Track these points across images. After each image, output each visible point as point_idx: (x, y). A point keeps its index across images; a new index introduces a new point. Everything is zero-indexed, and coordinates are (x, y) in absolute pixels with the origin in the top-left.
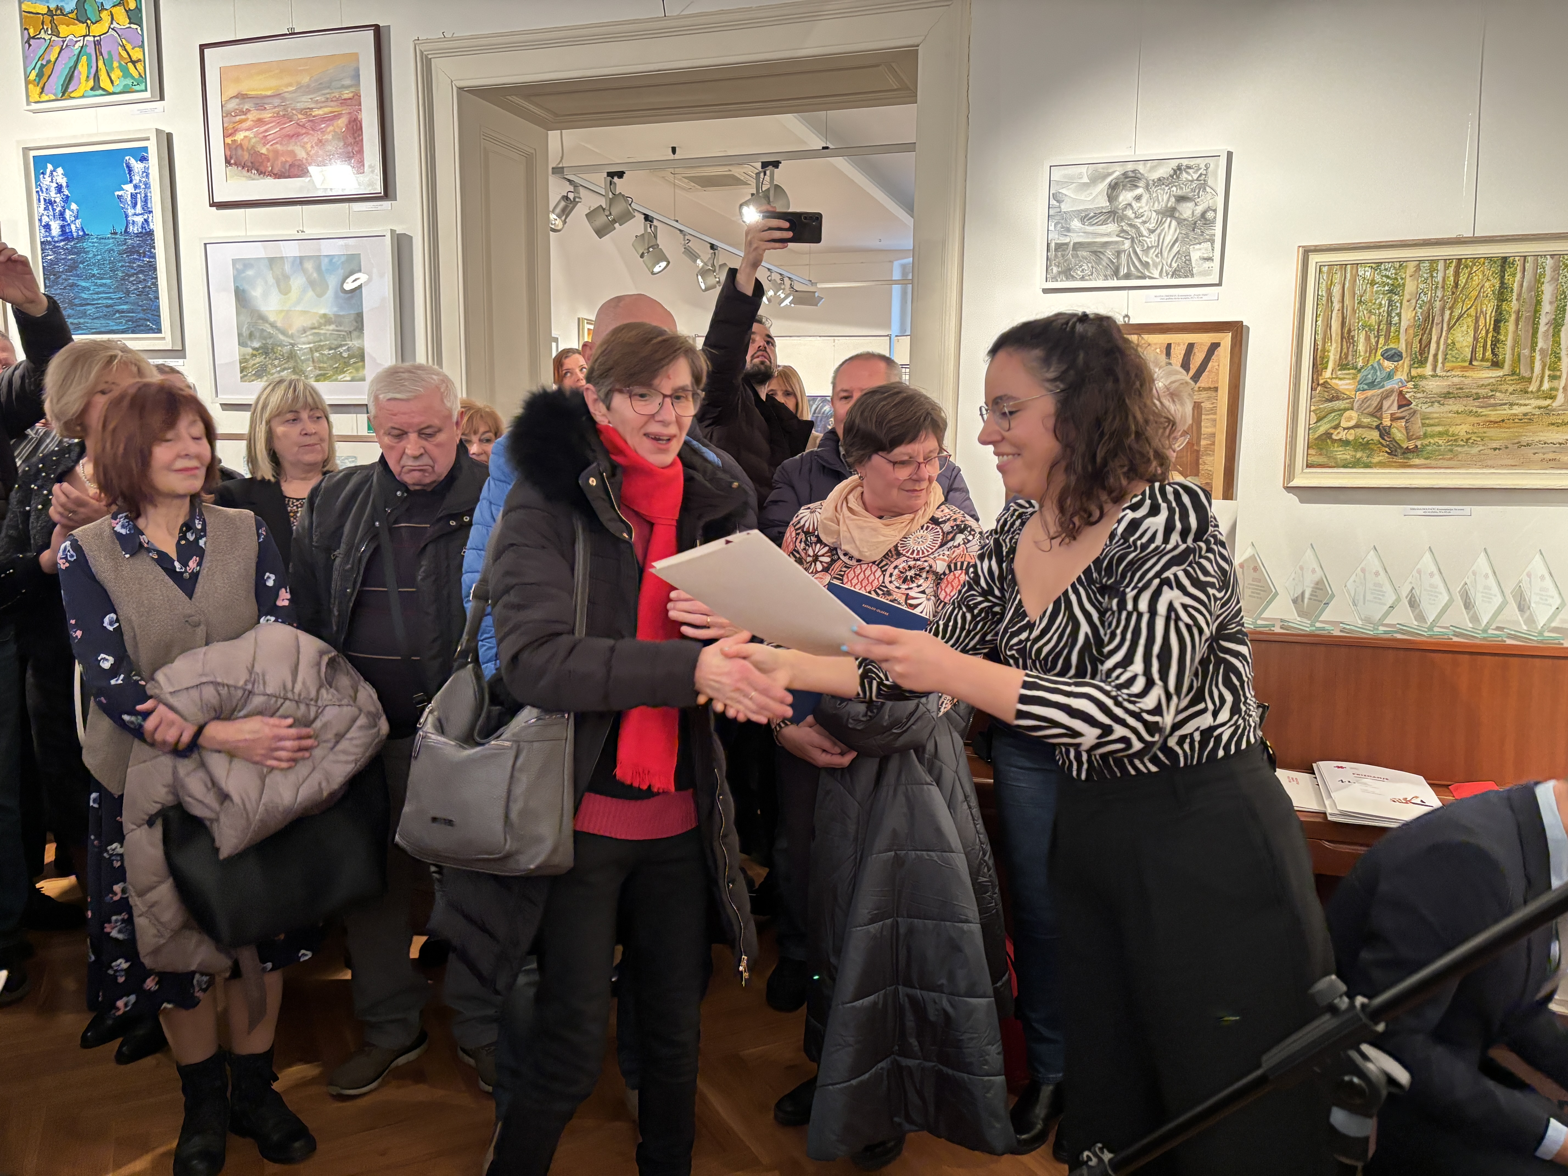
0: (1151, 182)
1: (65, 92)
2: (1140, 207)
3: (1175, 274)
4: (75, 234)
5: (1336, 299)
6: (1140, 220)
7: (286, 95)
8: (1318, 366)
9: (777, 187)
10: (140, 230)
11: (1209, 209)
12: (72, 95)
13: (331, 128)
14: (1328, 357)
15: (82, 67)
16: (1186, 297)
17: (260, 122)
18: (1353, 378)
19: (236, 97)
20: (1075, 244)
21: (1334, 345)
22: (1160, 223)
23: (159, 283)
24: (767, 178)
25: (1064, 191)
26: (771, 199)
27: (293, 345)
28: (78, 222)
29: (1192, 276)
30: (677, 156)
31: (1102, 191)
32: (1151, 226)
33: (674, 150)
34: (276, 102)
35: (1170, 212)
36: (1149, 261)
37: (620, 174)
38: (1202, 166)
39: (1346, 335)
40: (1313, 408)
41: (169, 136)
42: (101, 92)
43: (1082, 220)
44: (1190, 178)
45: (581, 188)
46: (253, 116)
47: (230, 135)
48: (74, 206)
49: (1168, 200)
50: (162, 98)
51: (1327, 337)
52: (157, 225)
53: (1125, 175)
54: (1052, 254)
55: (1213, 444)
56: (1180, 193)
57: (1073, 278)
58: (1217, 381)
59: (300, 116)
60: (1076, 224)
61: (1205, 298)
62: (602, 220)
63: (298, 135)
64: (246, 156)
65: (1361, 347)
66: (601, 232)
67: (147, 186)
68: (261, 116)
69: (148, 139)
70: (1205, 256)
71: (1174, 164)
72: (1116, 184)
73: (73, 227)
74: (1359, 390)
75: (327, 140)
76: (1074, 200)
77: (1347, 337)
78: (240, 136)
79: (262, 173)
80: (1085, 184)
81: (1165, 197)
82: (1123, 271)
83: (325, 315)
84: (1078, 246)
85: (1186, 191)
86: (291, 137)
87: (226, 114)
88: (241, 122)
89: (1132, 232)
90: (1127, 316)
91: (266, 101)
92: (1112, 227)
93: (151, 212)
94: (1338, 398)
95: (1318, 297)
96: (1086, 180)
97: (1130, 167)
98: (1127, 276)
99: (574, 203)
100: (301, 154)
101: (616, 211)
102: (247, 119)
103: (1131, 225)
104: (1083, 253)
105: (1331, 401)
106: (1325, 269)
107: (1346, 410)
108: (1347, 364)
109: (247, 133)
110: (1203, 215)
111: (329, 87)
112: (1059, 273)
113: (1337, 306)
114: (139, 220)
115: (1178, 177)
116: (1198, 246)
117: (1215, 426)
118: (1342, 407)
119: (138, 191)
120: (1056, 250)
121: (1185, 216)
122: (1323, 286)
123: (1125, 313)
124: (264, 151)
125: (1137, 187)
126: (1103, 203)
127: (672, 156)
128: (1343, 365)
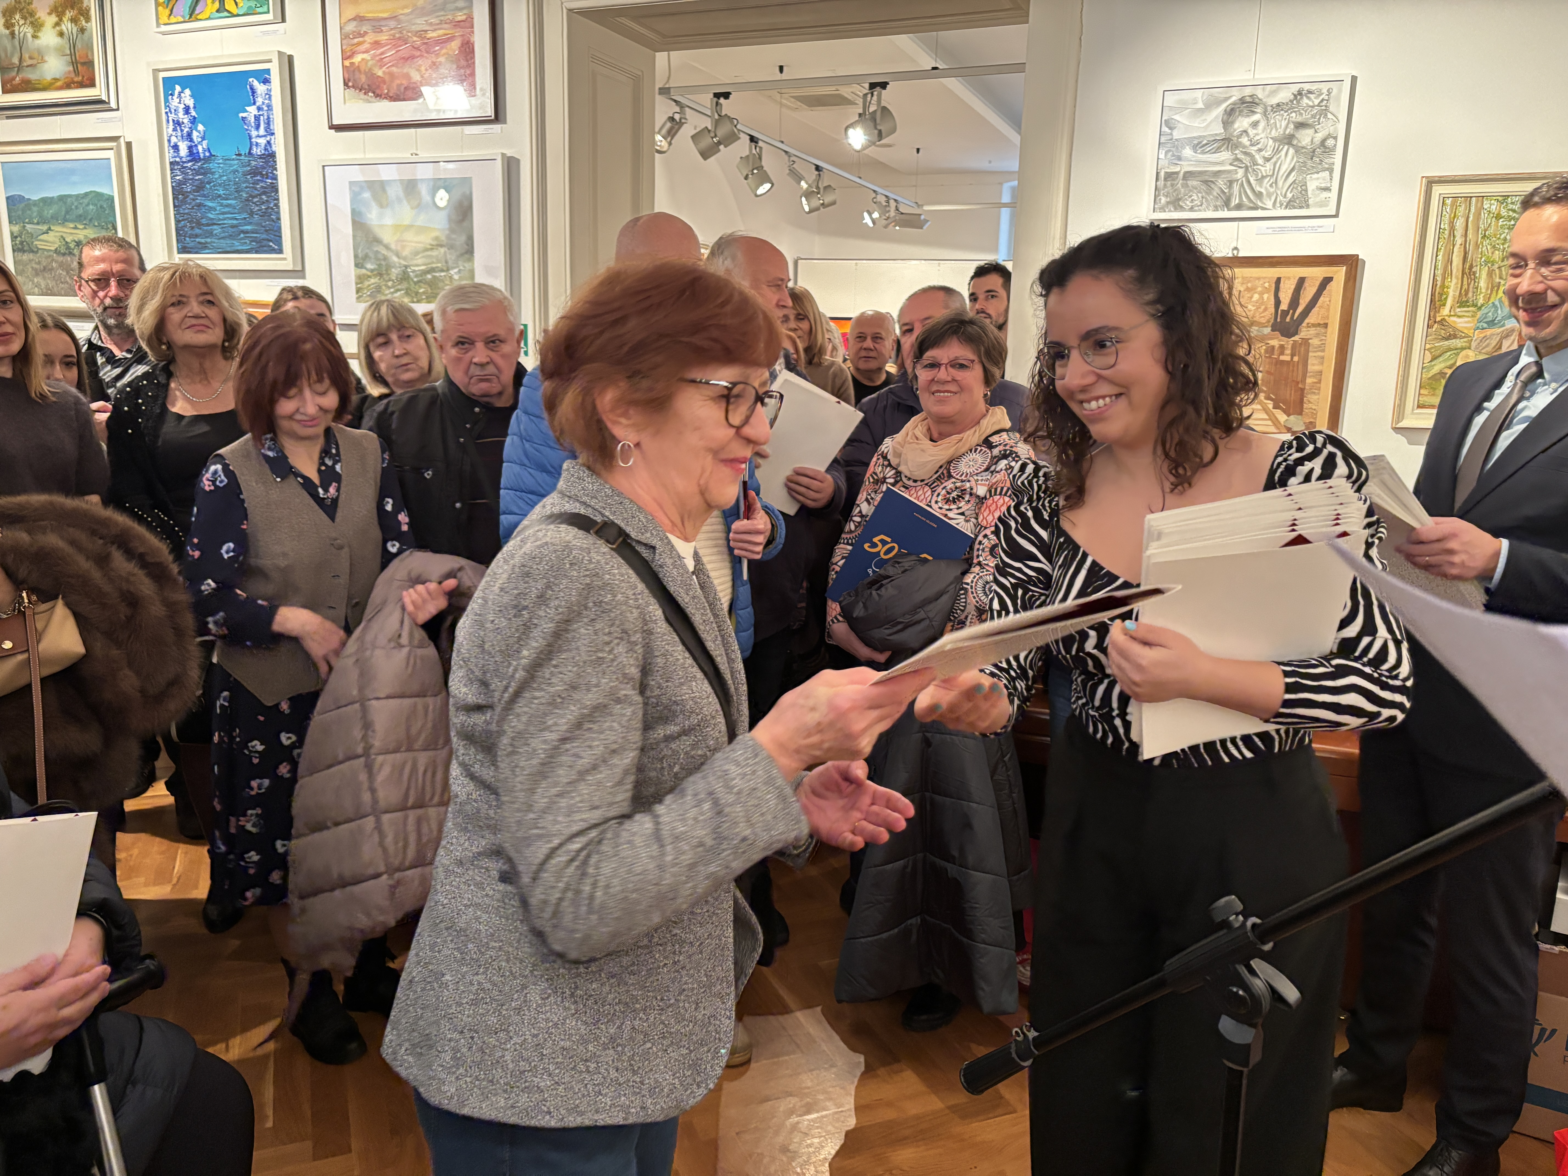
0: (1269, 108)
1: (192, 15)
2: (1257, 134)
3: (1289, 205)
4: (202, 155)
5: (1459, 233)
6: (1255, 148)
7: (402, 17)
8: (1436, 303)
9: (884, 109)
10: (263, 152)
11: (1329, 136)
12: (199, 17)
13: (444, 51)
14: (1447, 294)
16: (1299, 229)
17: (377, 44)
18: (1473, 316)
19: (354, 19)
20: (1186, 173)
21: (1454, 281)
22: (1278, 151)
23: (281, 204)
24: (875, 98)
25: (1177, 117)
26: (878, 121)
27: (406, 267)
28: (205, 143)
29: (1308, 206)
30: (785, 76)
31: (1216, 117)
32: (1267, 154)
33: (781, 69)
34: (392, 24)
35: (1288, 140)
36: (1263, 190)
37: (726, 95)
38: (1325, 91)
39: (1467, 271)
40: (1428, 346)
41: (290, 58)
42: (226, 14)
43: (1195, 148)
44: (1311, 104)
45: (687, 109)
46: (370, 38)
47: (349, 58)
48: (201, 127)
49: (1287, 127)
50: (283, 20)
51: (1447, 272)
52: (280, 148)
53: (1242, 101)
54: (1161, 183)
55: (1320, 382)
56: (1300, 119)
57: (1182, 209)
58: (1328, 318)
59: (415, 39)
60: (1188, 152)
61: (1320, 230)
62: (707, 141)
63: (413, 57)
64: (363, 78)
65: (1482, 284)
66: (706, 154)
67: (270, 107)
68: (378, 39)
69: (270, 61)
70: (1323, 185)
71: (1295, 88)
72: (1232, 110)
73: (200, 148)
74: (1478, 328)
75: (440, 64)
76: (1187, 127)
77: (1468, 273)
78: (357, 59)
79: (378, 96)
80: (1199, 110)
81: (1284, 123)
82: (1235, 201)
83: (437, 238)
84: (1188, 175)
85: (1304, 117)
86: (406, 59)
87: (344, 37)
88: (359, 44)
89: (1247, 160)
90: (1236, 248)
91: (383, 23)
92: (1225, 155)
93: (273, 134)
94: (1455, 337)
95: (1440, 231)
96: (1200, 105)
97: (1248, 91)
98: (1239, 207)
99: (680, 124)
100: (416, 77)
101: (722, 132)
102: (364, 42)
103: (1245, 153)
104: (1192, 183)
105: (1447, 339)
106: (1448, 201)
107: (1463, 349)
108: (1467, 301)
109: (365, 56)
110: (1323, 142)
111: (443, 9)
112: (1168, 203)
113: (1459, 240)
114: (262, 141)
115: (1298, 102)
116: (1315, 176)
117: (1322, 364)
118: (1459, 346)
119: (261, 113)
120: (1165, 179)
121: (1304, 143)
122: (1446, 220)
123: (1234, 245)
124: (380, 73)
125: (1254, 112)
126: (1218, 129)
127: (778, 76)
128: (1462, 302)
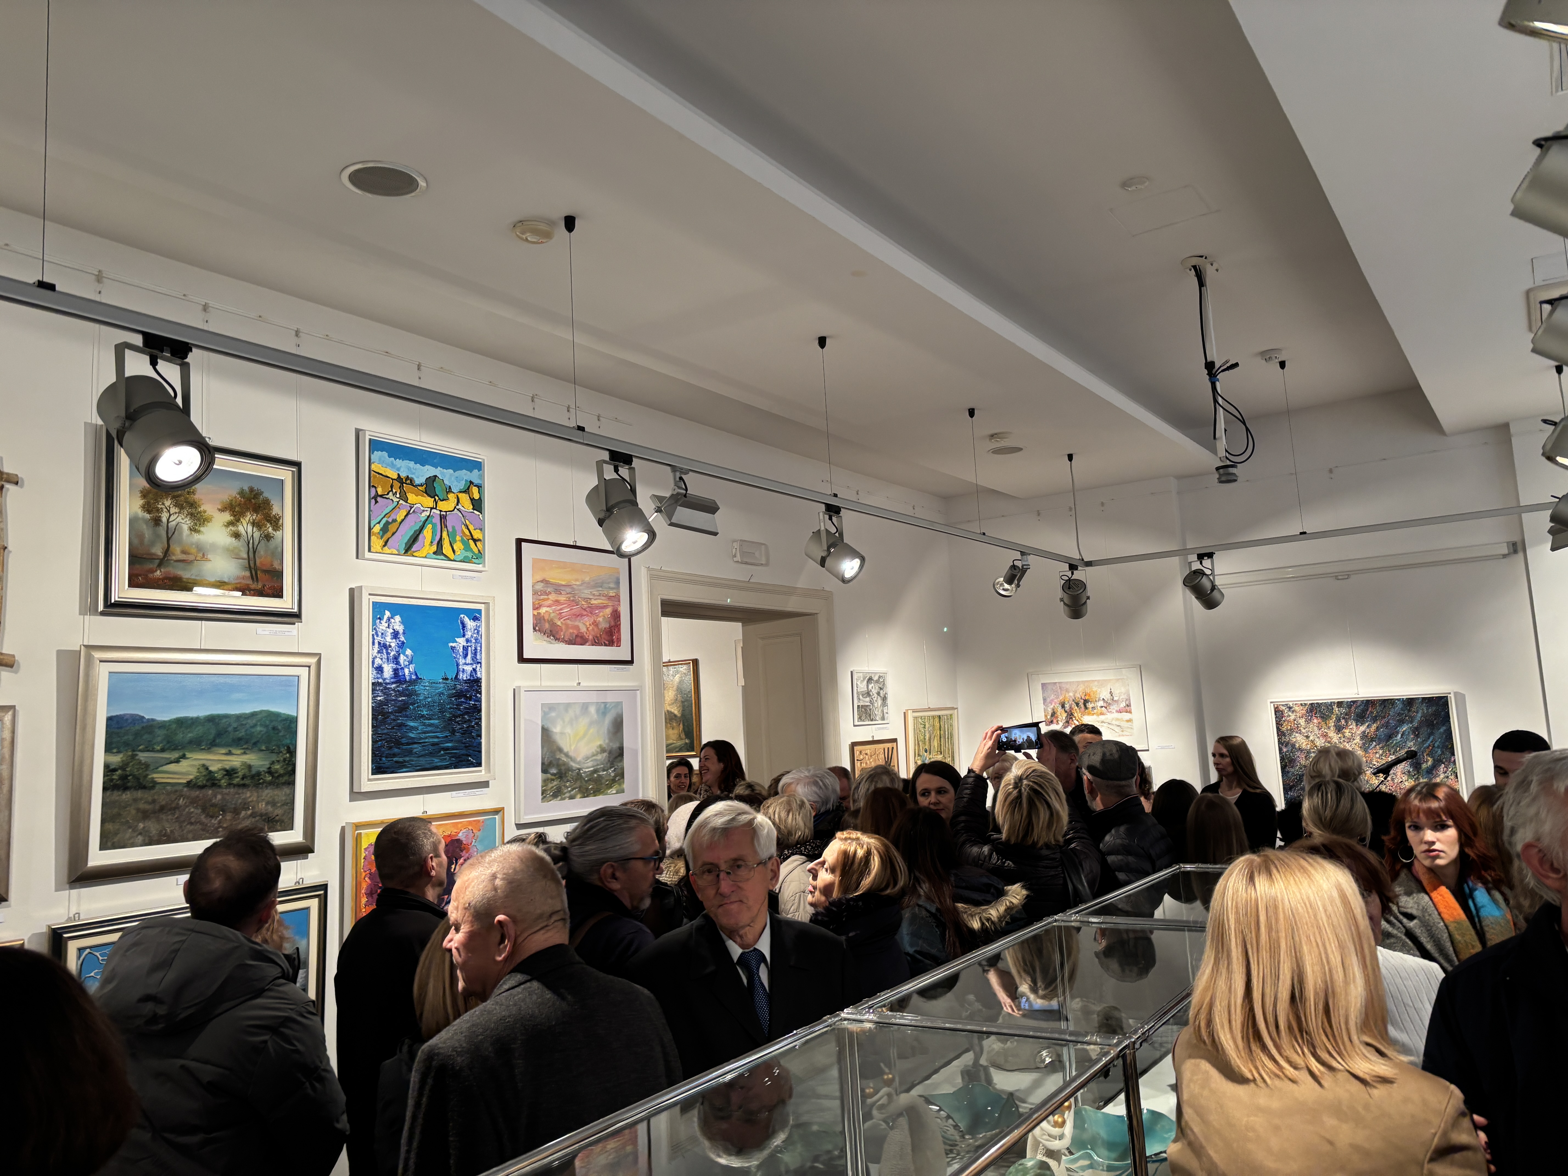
1: (408, 549)
3: (882, 719)
4: (408, 678)
7: (575, 586)
10: (468, 677)
11: (886, 693)
12: (415, 554)
13: (603, 614)
15: (427, 533)
17: (557, 602)
19: (542, 581)
27: (579, 769)
28: (411, 667)
29: (885, 719)
31: (865, 685)
34: (568, 590)
36: (876, 713)
38: (883, 675)
42: (443, 557)
46: (553, 597)
47: (537, 608)
48: (409, 652)
52: (483, 675)
53: (870, 678)
59: (583, 603)
60: (861, 697)
63: (582, 615)
64: (547, 626)
67: (477, 640)
68: (559, 599)
69: (484, 603)
70: (887, 712)
71: (879, 675)
72: (868, 681)
73: (406, 671)
75: (599, 622)
78: (543, 610)
79: (557, 639)
87: (535, 593)
88: (544, 600)
91: (563, 588)
92: (868, 699)
93: (478, 663)
96: (862, 679)
97: (870, 675)
100: (583, 629)
102: (548, 599)
109: (548, 609)
111: (601, 587)
114: (469, 669)
116: (885, 708)
119: (469, 644)
124: (559, 623)
125: (872, 683)
